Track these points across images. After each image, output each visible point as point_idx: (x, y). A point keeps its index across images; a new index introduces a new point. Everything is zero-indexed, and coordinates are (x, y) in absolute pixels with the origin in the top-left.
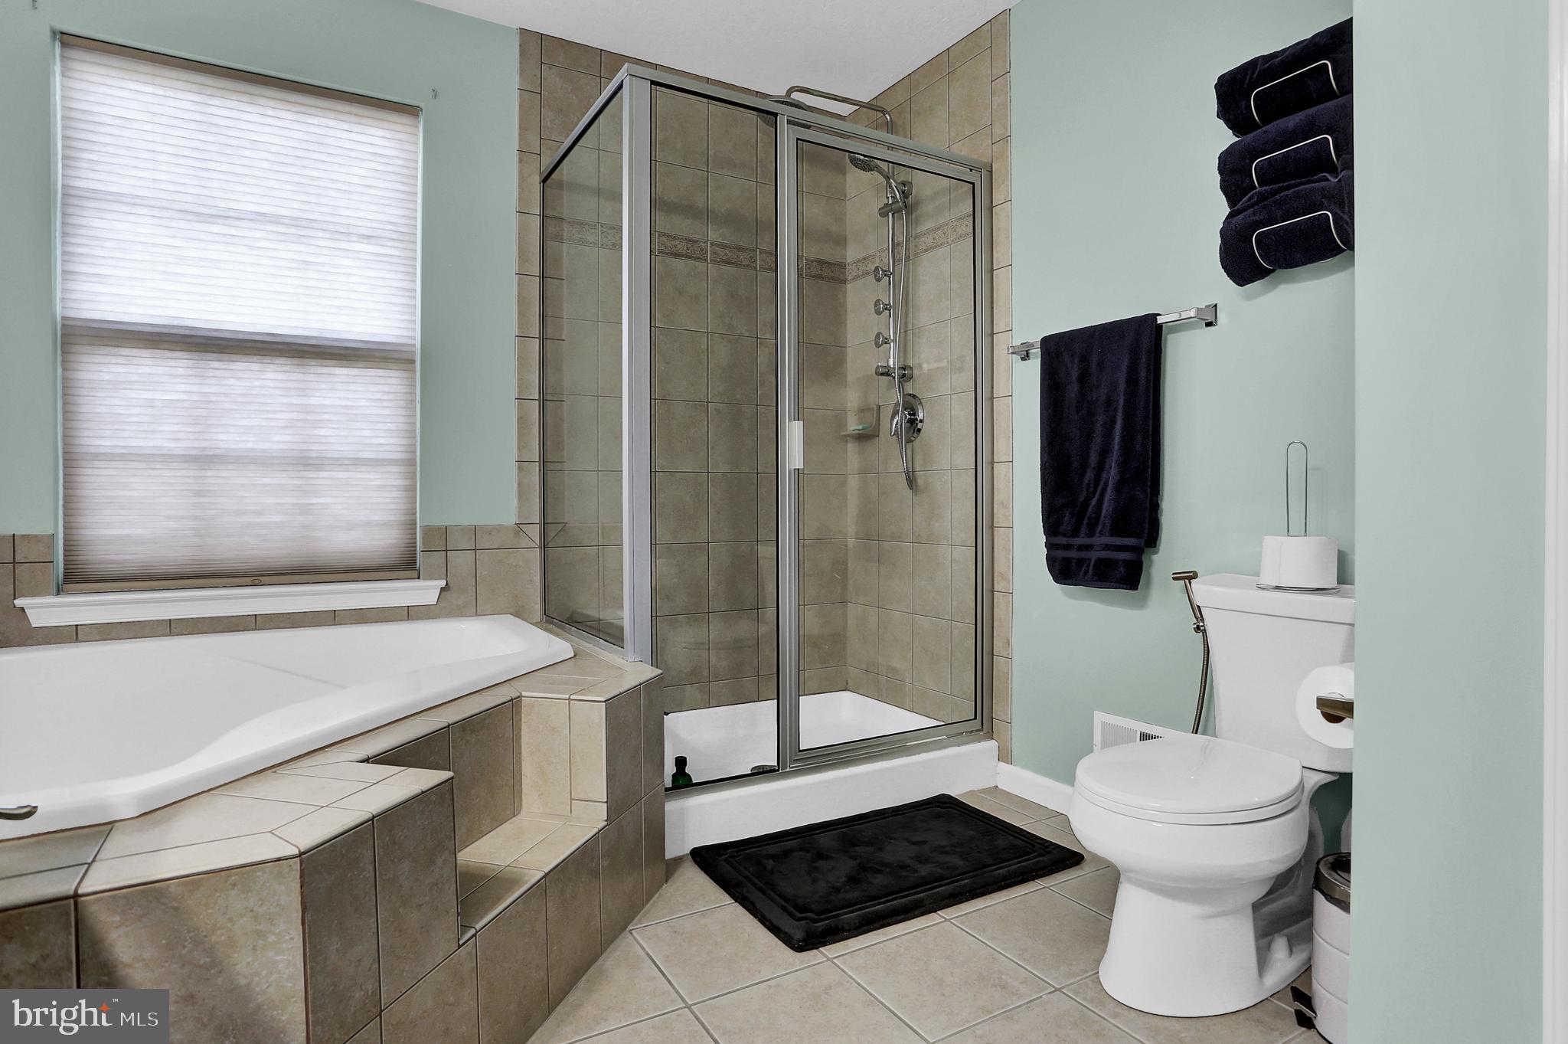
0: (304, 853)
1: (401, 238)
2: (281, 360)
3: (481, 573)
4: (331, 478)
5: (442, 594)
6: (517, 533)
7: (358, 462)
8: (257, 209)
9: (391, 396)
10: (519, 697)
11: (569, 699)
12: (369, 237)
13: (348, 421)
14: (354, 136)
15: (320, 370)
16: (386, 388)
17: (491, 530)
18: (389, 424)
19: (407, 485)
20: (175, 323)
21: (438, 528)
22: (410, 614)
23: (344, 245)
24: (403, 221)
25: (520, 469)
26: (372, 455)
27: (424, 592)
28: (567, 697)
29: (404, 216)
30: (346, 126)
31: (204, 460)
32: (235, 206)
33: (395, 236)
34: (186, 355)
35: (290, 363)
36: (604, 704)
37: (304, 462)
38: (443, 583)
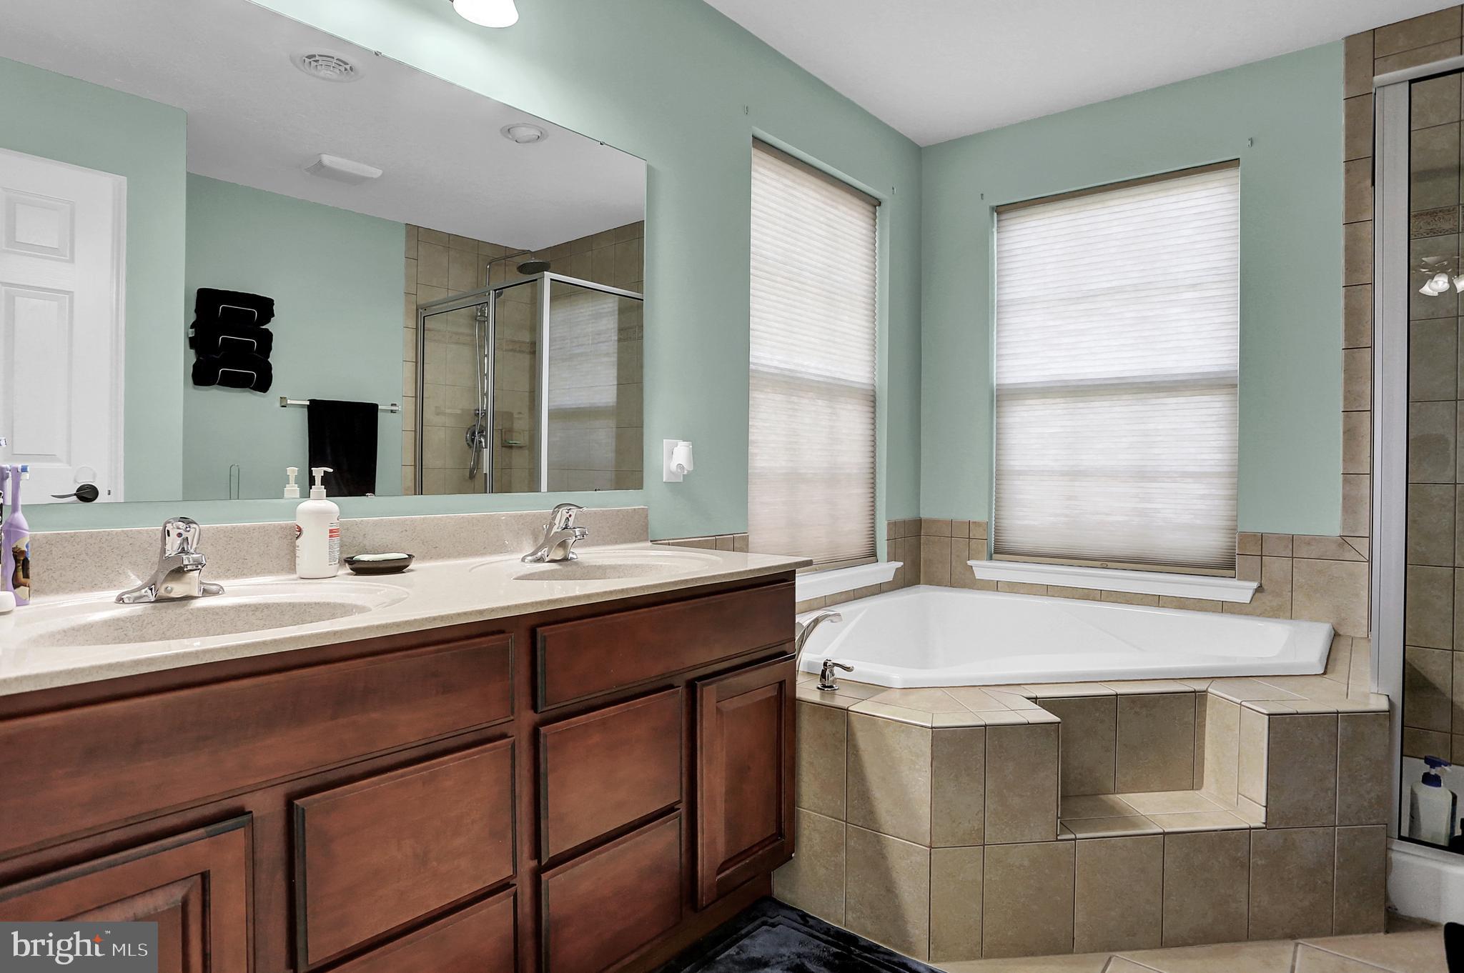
0: (934, 728)
1: (1224, 279)
2: (1125, 397)
3: (1298, 580)
4: (1162, 488)
5: (1257, 595)
6: (1340, 545)
7: (1185, 475)
8: (1109, 285)
9: (1214, 418)
10: (1204, 692)
11: (1240, 704)
12: (1194, 285)
13: (1177, 441)
14: (1181, 205)
15: (1154, 401)
16: (1210, 411)
17: (1311, 540)
18: (1212, 442)
19: (1230, 495)
20: (1056, 379)
21: (1254, 535)
22: (1224, 607)
23: (1173, 297)
24: (1226, 264)
25: (1345, 481)
26: (1197, 469)
27: (1240, 590)
28: (1239, 701)
29: (1226, 259)
30: (1174, 199)
31: (1075, 474)
32: (1093, 287)
33: (1217, 279)
34: (1062, 400)
35: (1130, 398)
36: (1267, 717)
37: (1142, 475)
38: (1255, 585)
